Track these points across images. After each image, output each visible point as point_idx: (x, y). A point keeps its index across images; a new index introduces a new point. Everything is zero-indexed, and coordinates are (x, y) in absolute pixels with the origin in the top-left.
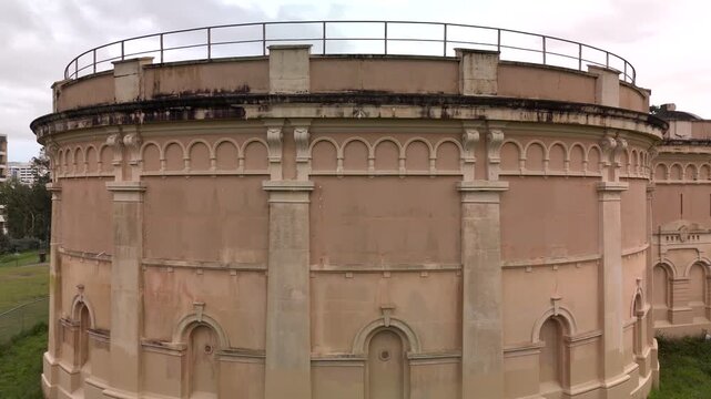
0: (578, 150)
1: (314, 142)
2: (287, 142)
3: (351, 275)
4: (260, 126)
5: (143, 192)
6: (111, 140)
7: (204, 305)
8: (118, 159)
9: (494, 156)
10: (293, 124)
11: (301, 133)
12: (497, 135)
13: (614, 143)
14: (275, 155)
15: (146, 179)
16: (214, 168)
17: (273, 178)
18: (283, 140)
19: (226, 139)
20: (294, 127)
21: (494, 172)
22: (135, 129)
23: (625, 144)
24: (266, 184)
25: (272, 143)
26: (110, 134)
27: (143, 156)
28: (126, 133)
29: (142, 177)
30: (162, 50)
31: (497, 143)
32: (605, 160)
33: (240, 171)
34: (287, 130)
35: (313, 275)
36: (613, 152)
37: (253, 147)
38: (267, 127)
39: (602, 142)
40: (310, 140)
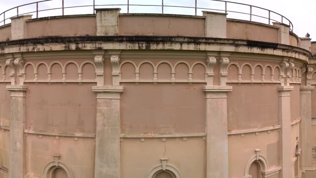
0: (268, 69)
1: (122, 63)
2: (106, 63)
3: (143, 140)
4: (91, 54)
5: (25, 91)
6: (8, 62)
7: (60, 157)
8: (12, 72)
9: (224, 72)
10: (109, 53)
11: (114, 59)
12: (226, 60)
13: (287, 65)
14: (100, 71)
15: (26, 84)
16: (64, 78)
17: (98, 85)
18: (104, 62)
19: (72, 62)
20: (110, 55)
21: (224, 81)
22: (20, 56)
23: (293, 65)
24: (94, 88)
25: (98, 64)
26: (8, 58)
27: (25, 71)
28: (16, 58)
29: (25, 83)
30: (37, 11)
31: (226, 65)
32: (282, 74)
33: (79, 80)
34: (106, 57)
35: (122, 140)
36: (286, 70)
37: (86, 66)
38: (95, 55)
39: (281, 64)
40: (120, 62)
